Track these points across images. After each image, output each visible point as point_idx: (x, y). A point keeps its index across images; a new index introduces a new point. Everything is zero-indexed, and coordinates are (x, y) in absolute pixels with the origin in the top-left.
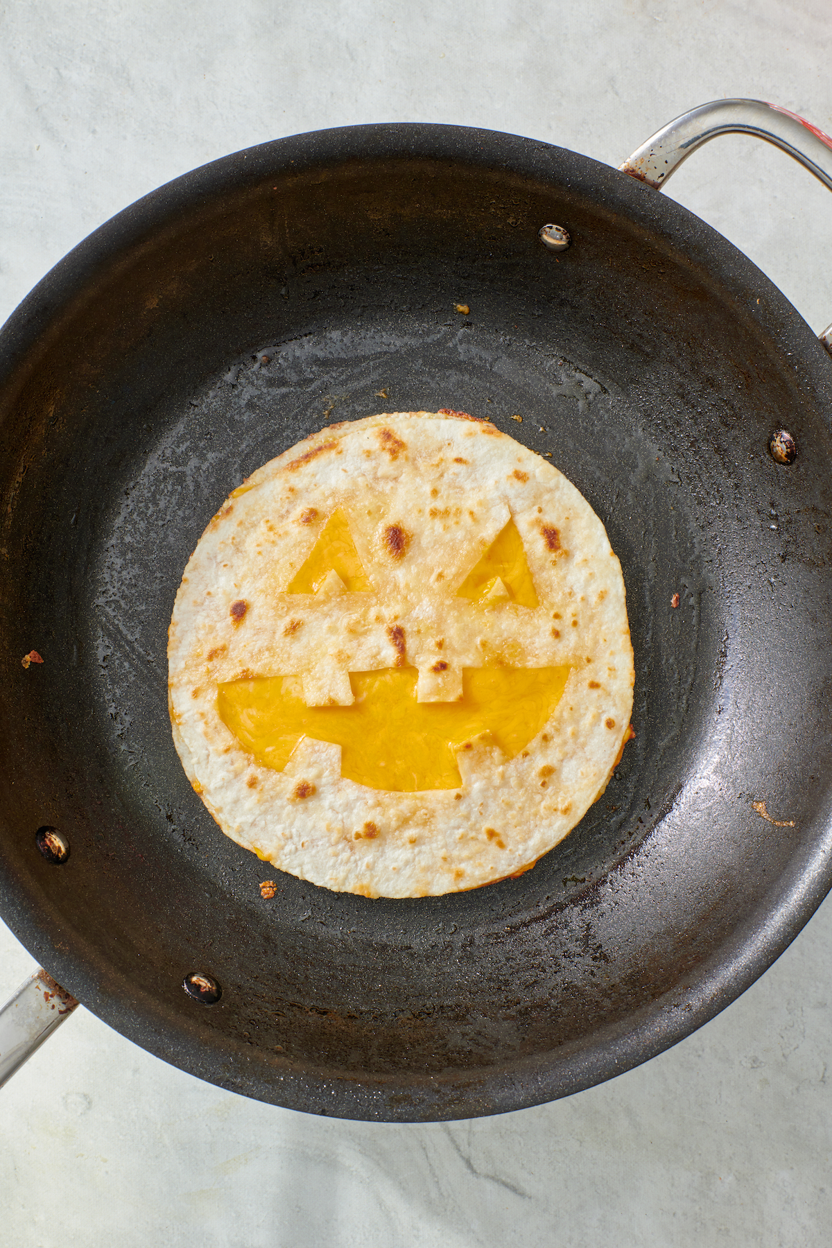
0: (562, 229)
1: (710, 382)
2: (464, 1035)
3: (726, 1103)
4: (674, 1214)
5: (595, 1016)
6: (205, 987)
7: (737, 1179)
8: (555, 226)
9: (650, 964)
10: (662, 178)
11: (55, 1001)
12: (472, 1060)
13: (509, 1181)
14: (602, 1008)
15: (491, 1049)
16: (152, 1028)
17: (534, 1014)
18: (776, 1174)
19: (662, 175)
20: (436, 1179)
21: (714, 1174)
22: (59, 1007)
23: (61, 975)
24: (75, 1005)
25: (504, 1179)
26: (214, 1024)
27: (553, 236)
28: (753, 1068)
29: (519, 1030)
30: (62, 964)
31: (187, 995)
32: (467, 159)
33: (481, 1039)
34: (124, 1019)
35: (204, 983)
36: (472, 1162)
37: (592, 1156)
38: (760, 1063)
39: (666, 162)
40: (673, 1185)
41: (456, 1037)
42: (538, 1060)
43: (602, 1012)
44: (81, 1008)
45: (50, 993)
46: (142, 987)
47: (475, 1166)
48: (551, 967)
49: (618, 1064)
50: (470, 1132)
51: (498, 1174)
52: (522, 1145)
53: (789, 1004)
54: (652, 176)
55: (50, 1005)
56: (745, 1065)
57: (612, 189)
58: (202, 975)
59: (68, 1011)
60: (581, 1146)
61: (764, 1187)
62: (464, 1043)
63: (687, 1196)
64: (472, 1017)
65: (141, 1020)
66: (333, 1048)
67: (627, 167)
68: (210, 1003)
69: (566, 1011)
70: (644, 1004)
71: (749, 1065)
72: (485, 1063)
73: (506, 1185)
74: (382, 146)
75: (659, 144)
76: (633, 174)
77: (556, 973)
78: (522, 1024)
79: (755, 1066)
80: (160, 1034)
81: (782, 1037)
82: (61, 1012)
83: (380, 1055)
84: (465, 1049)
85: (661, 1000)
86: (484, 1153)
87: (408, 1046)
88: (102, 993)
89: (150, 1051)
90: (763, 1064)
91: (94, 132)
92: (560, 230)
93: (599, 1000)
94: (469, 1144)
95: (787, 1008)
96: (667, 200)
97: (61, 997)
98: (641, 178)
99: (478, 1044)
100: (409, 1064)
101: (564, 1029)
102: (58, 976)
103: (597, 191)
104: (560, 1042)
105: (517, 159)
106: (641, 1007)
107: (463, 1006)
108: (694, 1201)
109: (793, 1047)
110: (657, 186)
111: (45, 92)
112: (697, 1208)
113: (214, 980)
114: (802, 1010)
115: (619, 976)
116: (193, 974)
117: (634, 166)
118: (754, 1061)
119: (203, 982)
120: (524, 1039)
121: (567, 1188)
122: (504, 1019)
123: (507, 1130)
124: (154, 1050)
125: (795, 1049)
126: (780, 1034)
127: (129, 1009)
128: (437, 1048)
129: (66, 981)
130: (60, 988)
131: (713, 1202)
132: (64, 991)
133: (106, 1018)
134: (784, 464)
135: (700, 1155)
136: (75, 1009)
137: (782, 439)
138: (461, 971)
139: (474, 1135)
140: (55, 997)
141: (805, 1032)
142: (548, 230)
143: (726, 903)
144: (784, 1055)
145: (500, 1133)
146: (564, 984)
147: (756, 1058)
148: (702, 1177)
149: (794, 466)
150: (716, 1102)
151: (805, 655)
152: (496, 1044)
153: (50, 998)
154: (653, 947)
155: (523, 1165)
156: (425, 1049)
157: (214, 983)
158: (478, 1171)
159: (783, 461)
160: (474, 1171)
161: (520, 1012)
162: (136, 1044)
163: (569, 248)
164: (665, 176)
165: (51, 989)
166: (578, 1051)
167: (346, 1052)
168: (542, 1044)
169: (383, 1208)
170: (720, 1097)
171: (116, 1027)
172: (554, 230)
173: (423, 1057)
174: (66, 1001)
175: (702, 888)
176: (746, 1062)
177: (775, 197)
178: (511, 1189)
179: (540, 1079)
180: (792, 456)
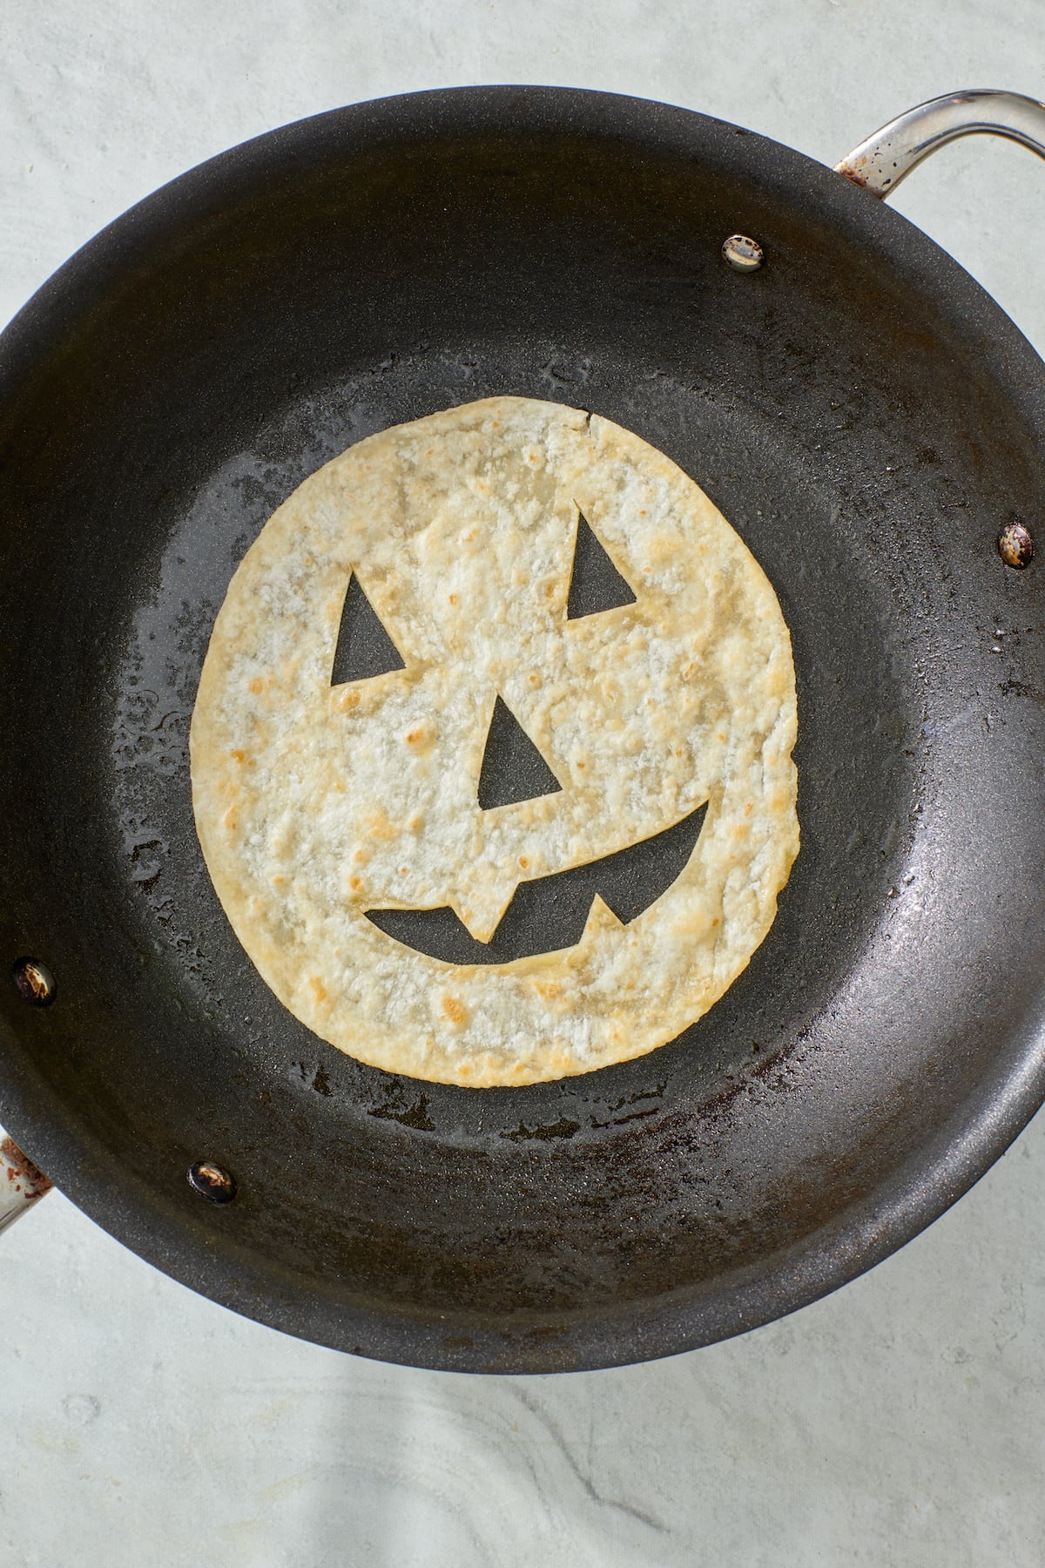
0: (753, 242)
1: (929, 457)
2: (546, 1269)
3: (923, 1408)
4: (856, 1554)
5: (717, 1258)
6: (216, 1181)
7: (937, 1507)
8: (744, 238)
9: (794, 1196)
10: (887, 186)
11: (21, 1180)
12: (553, 1301)
13: (641, 1509)
14: (727, 1249)
15: (580, 1289)
16: (145, 1224)
17: (639, 1250)
18: (988, 1501)
19: (888, 181)
20: (547, 1507)
21: (907, 1501)
22: (25, 1188)
23: (32, 1146)
24: (47, 1188)
25: (634, 1506)
26: (225, 1229)
27: (741, 252)
28: (957, 1362)
29: (617, 1268)
30: (35, 1133)
31: (192, 1189)
32: (638, 141)
33: (567, 1277)
34: (109, 1209)
35: (215, 1175)
36: (593, 1484)
37: (749, 1477)
38: (967, 1356)
39: (895, 165)
40: (854, 1515)
41: (536, 1270)
42: (640, 1307)
43: (726, 1253)
44: (55, 1192)
45: (16, 1170)
46: (135, 1172)
47: (597, 1491)
48: (665, 1192)
49: (743, 1318)
50: (590, 1446)
51: (627, 1500)
52: (659, 1463)
53: (1004, 1280)
54: (876, 182)
55: (15, 1186)
56: (947, 1359)
57: (822, 194)
58: (214, 1165)
59: (37, 1195)
60: (734, 1464)
61: (973, 1518)
62: (546, 1280)
63: (873, 1530)
64: (558, 1248)
65: (130, 1214)
66: (376, 1272)
67: (845, 168)
68: (221, 1201)
69: (680, 1248)
70: (782, 1245)
71: (953, 1360)
72: (568, 1305)
73: (637, 1514)
74: (531, 115)
75: (888, 140)
76: (850, 179)
77: (671, 1200)
78: (622, 1262)
79: (961, 1360)
80: (153, 1233)
81: (996, 1323)
82: (28, 1196)
83: (435, 1286)
84: (546, 1287)
85: (805, 1243)
86: (609, 1473)
87: (472, 1278)
88: (83, 1175)
89: (139, 1254)
90: (971, 1358)
91: (104, 148)
92: (750, 244)
93: (724, 1237)
94: (590, 1462)
95: (1002, 1286)
96: (893, 214)
97: (29, 1176)
98: (860, 183)
99: (564, 1282)
100: (472, 1300)
101: (677, 1271)
102: (28, 1148)
103: (804, 194)
104: (669, 1286)
105: (703, 146)
106: (778, 1250)
107: (548, 1233)
108: (883, 1536)
109: (1010, 1336)
110: (882, 195)
111: (40, 96)
112: (885, 1546)
113: (229, 1173)
114: (1022, 1288)
115: (753, 1209)
116: (201, 1164)
117: (853, 166)
118: (959, 1354)
119: (214, 1173)
120: (623, 1279)
121: (716, 1518)
122: (600, 1253)
123: (639, 1443)
124: (145, 1253)
125: (1012, 1338)
126: (993, 1319)
127: (116, 1198)
128: (510, 1283)
129: (38, 1154)
130: (30, 1164)
131: (906, 1537)
132: (34, 1169)
133: (85, 1206)
134: (1015, 567)
135: (889, 1475)
136: (46, 1193)
137: (1016, 535)
138: (547, 1189)
139: (596, 1449)
140: (21, 1176)
141: (1025, 1316)
142: (735, 242)
143: (897, 1125)
144: (997, 1346)
145: (630, 1447)
146: (680, 1215)
147: (962, 1350)
148: (891, 1505)
149: (1029, 571)
150: (910, 1407)
151: (1025, 816)
152: (587, 1283)
153: (15, 1176)
154: (799, 1176)
155: (659, 1488)
156: (494, 1284)
157: (228, 1176)
158: (602, 1497)
159: (1015, 564)
160: (595, 1497)
161: (620, 1246)
162: (121, 1242)
163: (761, 268)
164: (891, 183)
165: (17, 1165)
166: (693, 1298)
167: (392, 1278)
168: (645, 1288)
169: (478, 1544)
170: (916, 1400)
171: (97, 1220)
172: (743, 243)
173: (491, 1293)
174: (35, 1182)
175: (869, 1105)
176: (949, 1356)
177: (987, 234)
178: (643, 1520)
179: (640, 1331)
180: (1026, 558)
